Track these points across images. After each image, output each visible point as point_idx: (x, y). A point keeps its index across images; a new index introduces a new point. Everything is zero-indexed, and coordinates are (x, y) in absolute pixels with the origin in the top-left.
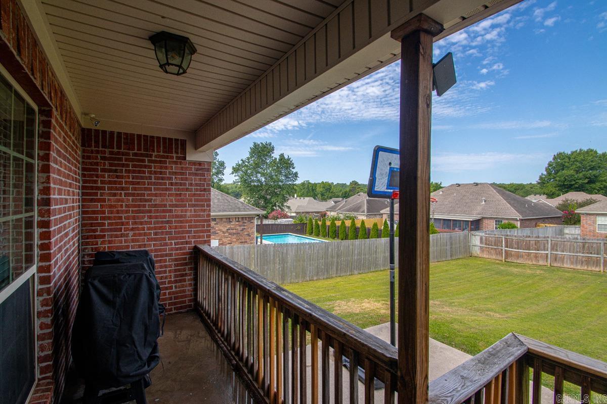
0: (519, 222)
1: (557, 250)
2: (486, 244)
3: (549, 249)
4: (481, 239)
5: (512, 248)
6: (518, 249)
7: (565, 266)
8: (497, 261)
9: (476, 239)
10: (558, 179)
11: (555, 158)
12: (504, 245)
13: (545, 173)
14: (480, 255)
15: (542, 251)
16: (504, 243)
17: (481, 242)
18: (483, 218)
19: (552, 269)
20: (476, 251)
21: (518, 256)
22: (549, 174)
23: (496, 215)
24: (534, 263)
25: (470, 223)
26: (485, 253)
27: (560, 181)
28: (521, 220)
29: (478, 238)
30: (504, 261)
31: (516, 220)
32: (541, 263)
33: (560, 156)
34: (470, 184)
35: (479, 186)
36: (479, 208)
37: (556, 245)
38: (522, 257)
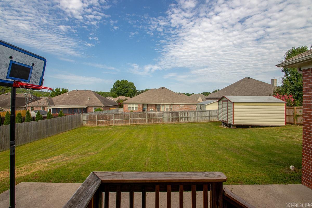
0: (103, 108)
1: (116, 119)
2: (89, 119)
3: (114, 118)
4: (87, 117)
5: (100, 120)
6: (102, 120)
7: (119, 124)
8: (94, 127)
9: (85, 117)
11: (116, 82)
12: (97, 119)
13: (113, 87)
14: (86, 125)
15: (111, 119)
16: (97, 118)
17: (87, 118)
18: (88, 107)
19: (115, 127)
20: (85, 123)
21: (103, 123)
22: (114, 88)
23: (94, 105)
24: (108, 125)
25: (82, 110)
26: (89, 123)
27: (117, 91)
28: (104, 107)
30: (97, 126)
31: (102, 107)
32: (111, 124)
33: (118, 82)
34: (83, 90)
35: (87, 91)
36: (86, 102)
37: (116, 116)
38: (104, 123)
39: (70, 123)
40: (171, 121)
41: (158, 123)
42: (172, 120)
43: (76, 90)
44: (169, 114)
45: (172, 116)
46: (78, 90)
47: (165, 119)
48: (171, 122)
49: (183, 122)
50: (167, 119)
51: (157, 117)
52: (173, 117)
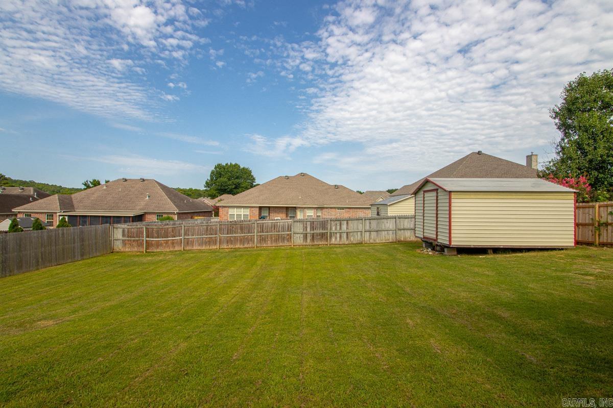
0: (176, 216)
1: (189, 235)
2: (128, 237)
3: (183, 235)
4: (124, 231)
5: (153, 238)
6: (158, 238)
7: (194, 248)
8: (139, 253)
9: (118, 233)
10: (218, 184)
11: (216, 168)
12: (145, 236)
13: (209, 178)
14: (122, 250)
15: (177, 236)
16: (145, 233)
17: (124, 235)
18: (146, 213)
19: (181, 253)
20: (118, 246)
21: (158, 245)
22: (212, 179)
23: (157, 210)
24: (171, 249)
25: (131, 219)
26: (127, 246)
27: (218, 186)
28: (178, 214)
29: (120, 231)
30: (145, 252)
31: (174, 214)
32: (177, 248)
33: (219, 166)
34: (137, 180)
35: (145, 182)
36: (143, 203)
37: (188, 230)
38: (161, 245)
39: (78, 245)
40: (310, 240)
41: (281, 244)
42: (313, 239)
43: (123, 179)
44: (306, 224)
45: (312, 228)
46: (127, 178)
47: (298, 235)
48: (311, 244)
49: (336, 243)
50: (302, 236)
51: (279, 232)
52: (315, 231)
